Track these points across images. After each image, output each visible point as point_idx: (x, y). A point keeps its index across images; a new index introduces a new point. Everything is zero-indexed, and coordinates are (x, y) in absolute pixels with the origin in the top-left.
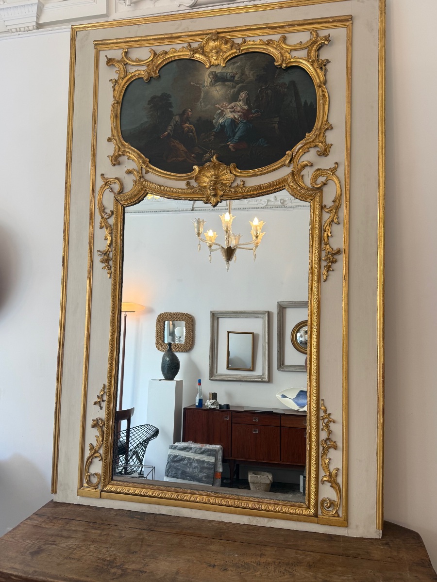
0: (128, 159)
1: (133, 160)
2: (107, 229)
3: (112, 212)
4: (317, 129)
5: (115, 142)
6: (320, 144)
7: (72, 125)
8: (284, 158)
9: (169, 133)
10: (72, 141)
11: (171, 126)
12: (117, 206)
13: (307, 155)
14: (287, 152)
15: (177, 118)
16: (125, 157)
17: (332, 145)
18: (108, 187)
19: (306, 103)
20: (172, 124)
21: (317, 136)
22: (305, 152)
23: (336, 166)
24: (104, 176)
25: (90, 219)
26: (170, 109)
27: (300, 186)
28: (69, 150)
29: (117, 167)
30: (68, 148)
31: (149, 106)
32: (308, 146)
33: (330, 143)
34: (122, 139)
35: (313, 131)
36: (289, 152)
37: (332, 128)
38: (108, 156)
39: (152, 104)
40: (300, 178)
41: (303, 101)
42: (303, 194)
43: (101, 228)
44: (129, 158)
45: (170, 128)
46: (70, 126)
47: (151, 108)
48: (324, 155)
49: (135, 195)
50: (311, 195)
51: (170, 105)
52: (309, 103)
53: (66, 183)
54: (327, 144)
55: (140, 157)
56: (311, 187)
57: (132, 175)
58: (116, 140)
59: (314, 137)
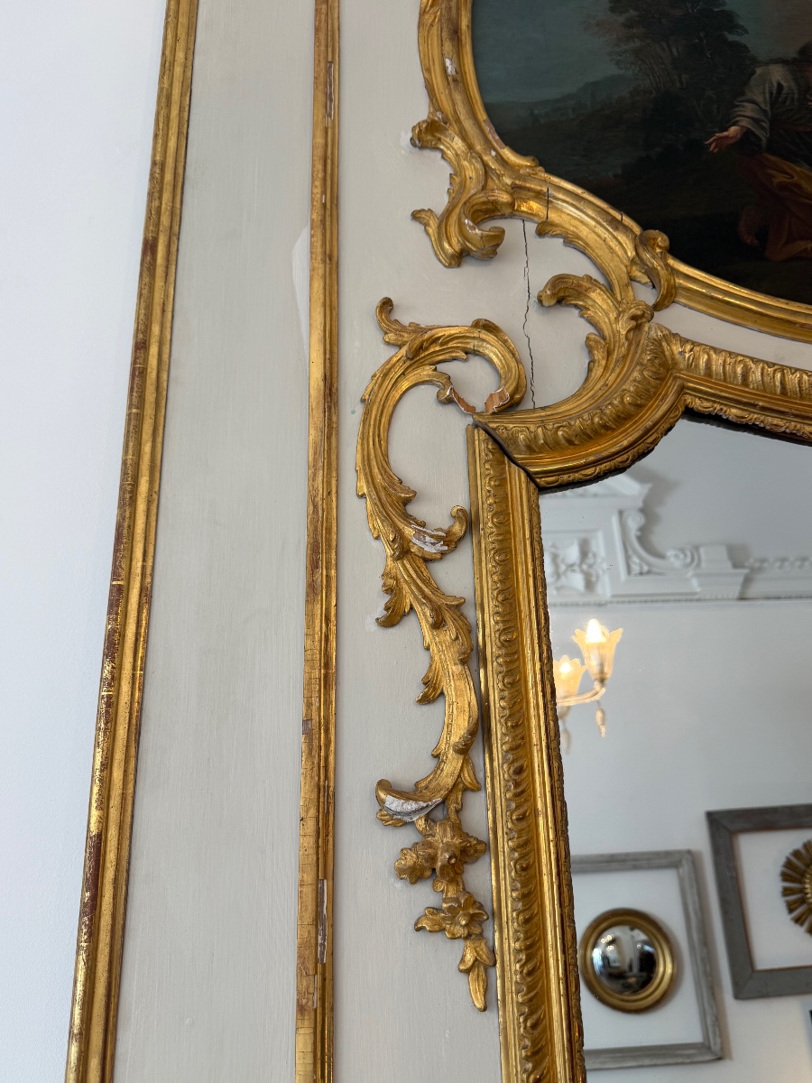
0: (541, 233)
1: (571, 241)
2: (438, 625)
3: (470, 521)
5: (458, 143)
7: (189, 65)
9: (747, 134)
10: (183, 136)
11: (753, 102)
12: (501, 482)
15: (778, 74)
16: (518, 224)
18: (426, 371)
20: (758, 94)
24: (397, 315)
25: (313, 565)
26: (731, 38)
28: (168, 177)
29: (469, 270)
30: (158, 167)
31: (621, 19)
34: (494, 138)
38: (416, 216)
39: (632, 13)
43: (393, 617)
44: (544, 229)
45: (749, 110)
46: (178, 70)
47: (629, 25)
49: (622, 418)
51: (729, 21)
53: (141, 346)
55: (616, 224)
57: (570, 317)
58: (464, 138)
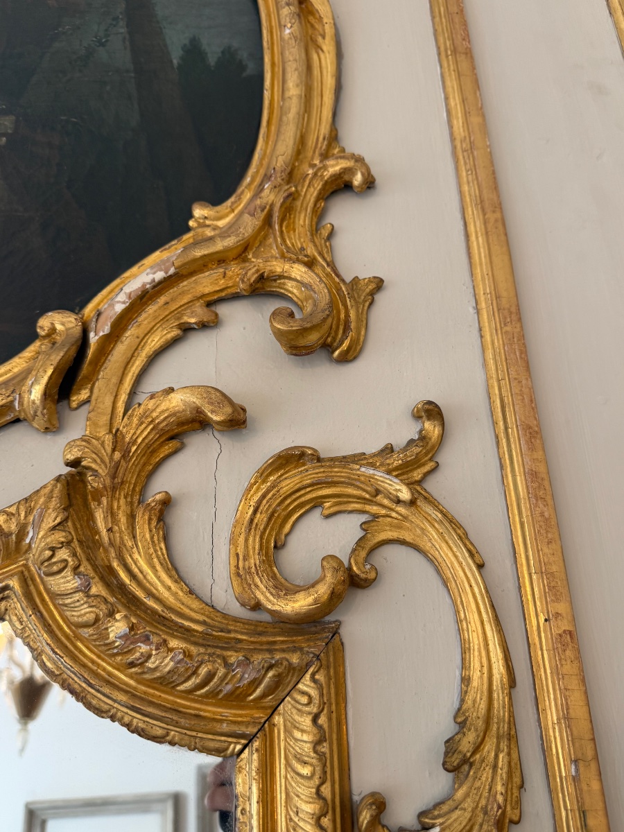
4: (267, 177)
6: (298, 271)
8: (17, 364)
13: (198, 345)
14: (44, 323)
17: (379, 285)
19: (194, 51)
21: (268, 221)
22: (187, 330)
23: (432, 428)
27: (132, 602)
32: (207, 283)
33: (365, 273)
35: (245, 193)
36: (59, 322)
37: (370, 184)
40: (143, 529)
41: (175, 42)
42: (166, 682)
48: (327, 347)
50: (237, 698)
52: (213, 50)
54: (348, 279)
56: (236, 609)
59: (250, 225)
